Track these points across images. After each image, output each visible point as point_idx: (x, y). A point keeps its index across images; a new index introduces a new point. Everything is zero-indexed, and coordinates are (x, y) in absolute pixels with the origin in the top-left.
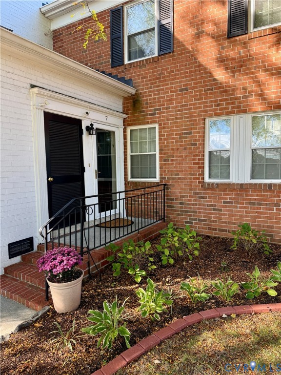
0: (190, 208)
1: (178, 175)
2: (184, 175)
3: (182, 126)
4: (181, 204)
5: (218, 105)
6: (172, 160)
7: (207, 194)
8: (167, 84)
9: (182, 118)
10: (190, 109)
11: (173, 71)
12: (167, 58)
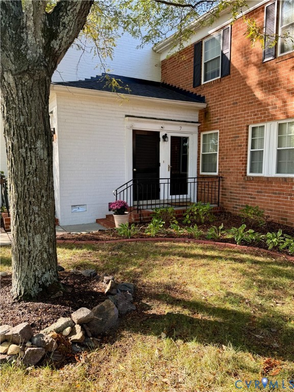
0: (236, 196)
1: (229, 169)
2: (233, 170)
3: (233, 131)
4: (231, 192)
5: (255, 115)
6: (226, 158)
7: (247, 185)
8: (225, 100)
9: (233, 125)
10: (239, 118)
11: (229, 90)
12: (226, 79)
